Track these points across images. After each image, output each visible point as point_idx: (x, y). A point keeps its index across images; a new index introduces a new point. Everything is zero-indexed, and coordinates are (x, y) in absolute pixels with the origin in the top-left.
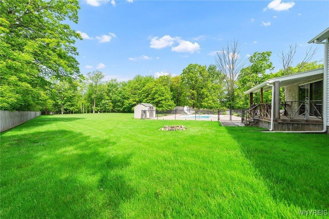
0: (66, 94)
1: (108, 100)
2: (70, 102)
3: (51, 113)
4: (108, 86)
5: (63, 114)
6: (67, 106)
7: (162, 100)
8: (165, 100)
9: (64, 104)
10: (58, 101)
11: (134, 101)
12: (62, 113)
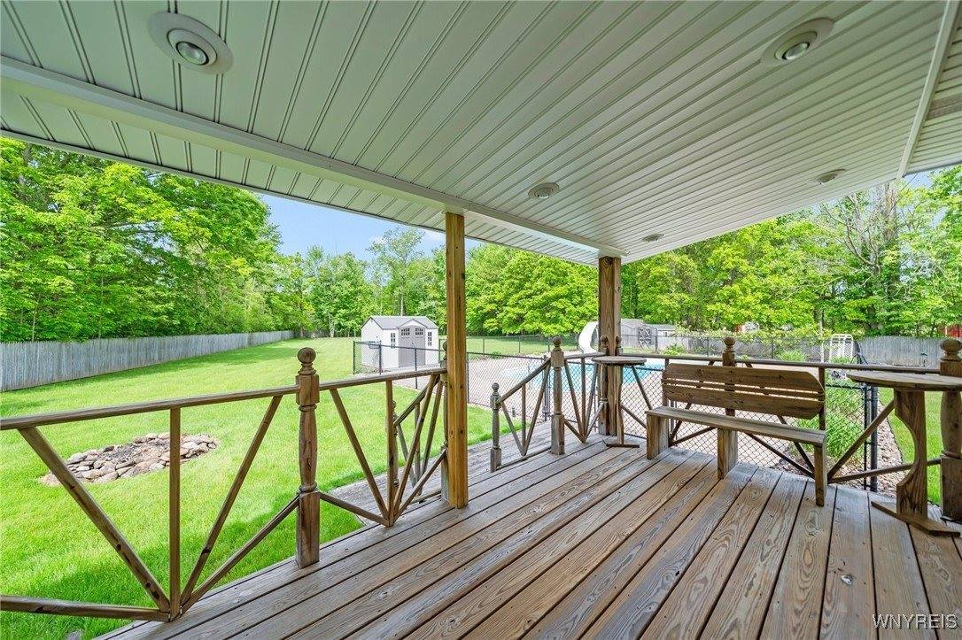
0: (337, 290)
1: (434, 299)
2: (345, 307)
3: (313, 335)
4: (437, 261)
5: (335, 336)
6: (340, 317)
7: (557, 298)
8: (569, 296)
9: (334, 314)
10: (322, 306)
11: (491, 303)
12: (332, 334)
